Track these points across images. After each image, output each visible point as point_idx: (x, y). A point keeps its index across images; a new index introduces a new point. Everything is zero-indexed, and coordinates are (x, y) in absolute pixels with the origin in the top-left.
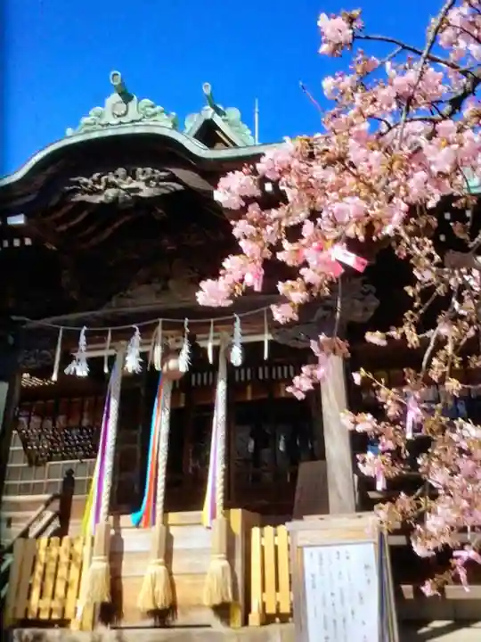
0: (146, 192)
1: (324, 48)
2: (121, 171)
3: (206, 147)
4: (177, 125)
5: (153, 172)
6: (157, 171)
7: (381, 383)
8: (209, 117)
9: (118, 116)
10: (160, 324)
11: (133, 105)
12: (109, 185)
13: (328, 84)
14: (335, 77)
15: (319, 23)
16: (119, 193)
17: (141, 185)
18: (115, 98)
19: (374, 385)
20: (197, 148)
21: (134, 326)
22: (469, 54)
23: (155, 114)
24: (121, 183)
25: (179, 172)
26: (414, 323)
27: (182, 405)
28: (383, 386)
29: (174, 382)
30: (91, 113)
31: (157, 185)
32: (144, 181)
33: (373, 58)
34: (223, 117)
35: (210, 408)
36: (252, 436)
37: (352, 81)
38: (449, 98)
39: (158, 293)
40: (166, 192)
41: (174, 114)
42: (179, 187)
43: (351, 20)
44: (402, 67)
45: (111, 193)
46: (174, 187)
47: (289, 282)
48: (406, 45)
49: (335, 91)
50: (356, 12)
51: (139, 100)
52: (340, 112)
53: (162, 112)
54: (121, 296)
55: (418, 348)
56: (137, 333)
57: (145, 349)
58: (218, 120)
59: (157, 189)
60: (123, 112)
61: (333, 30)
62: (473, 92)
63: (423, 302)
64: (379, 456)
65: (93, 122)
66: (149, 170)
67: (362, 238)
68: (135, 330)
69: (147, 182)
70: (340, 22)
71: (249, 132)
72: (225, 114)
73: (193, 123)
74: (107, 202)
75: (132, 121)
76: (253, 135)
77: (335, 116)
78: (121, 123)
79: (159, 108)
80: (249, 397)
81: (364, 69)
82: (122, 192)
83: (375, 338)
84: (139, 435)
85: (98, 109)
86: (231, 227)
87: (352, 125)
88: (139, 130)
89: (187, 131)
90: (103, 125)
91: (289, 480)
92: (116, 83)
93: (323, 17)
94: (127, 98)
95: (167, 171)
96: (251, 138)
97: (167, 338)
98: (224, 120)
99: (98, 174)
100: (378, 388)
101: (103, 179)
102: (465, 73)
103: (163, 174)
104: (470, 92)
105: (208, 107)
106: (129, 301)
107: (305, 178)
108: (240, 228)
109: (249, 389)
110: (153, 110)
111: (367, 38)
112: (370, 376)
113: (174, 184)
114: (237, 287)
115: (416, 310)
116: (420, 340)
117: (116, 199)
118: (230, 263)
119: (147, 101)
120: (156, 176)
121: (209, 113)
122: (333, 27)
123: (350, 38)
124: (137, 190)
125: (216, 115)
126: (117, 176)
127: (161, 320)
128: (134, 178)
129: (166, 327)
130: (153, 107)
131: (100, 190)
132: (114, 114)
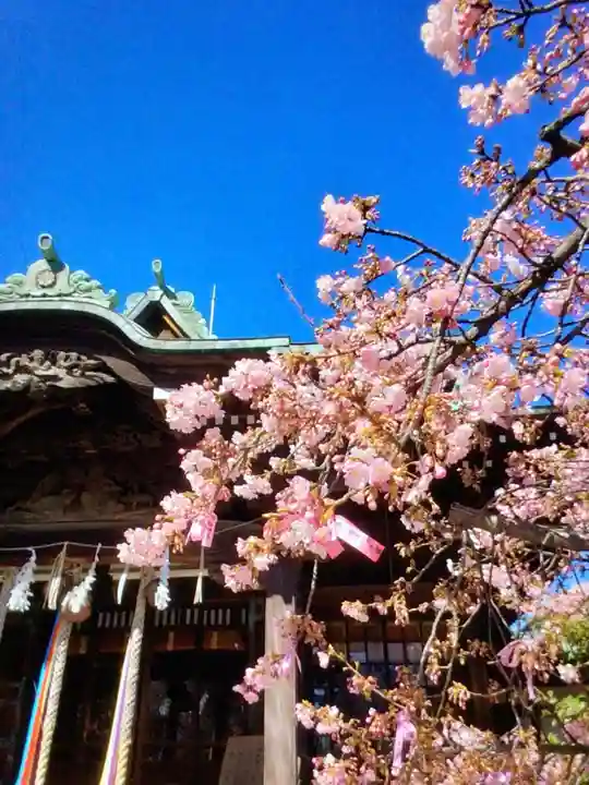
0: (67, 382)
1: (327, 240)
2: (38, 353)
3: (149, 335)
4: (115, 306)
5: (79, 359)
6: (83, 357)
7: (354, 667)
8: (157, 299)
9: (43, 287)
10: (65, 549)
11: (63, 276)
12: (20, 369)
13: (324, 283)
14: (335, 278)
15: (323, 208)
16: (31, 380)
17: (62, 373)
18: (42, 264)
19: (345, 669)
20: (138, 335)
21: (30, 549)
22: (504, 266)
23: (89, 290)
24: (36, 368)
25: (111, 362)
26: (405, 594)
27: (82, 651)
28: (356, 671)
29: (75, 625)
30: (8, 279)
31: (83, 375)
32: (66, 368)
33: (388, 258)
34: (174, 301)
35: (120, 658)
36: (170, 694)
37: (357, 284)
38: (477, 319)
39: (66, 509)
40: (92, 383)
41: (113, 291)
42: (110, 379)
43: (365, 208)
44: (417, 273)
45: (21, 379)
46: (102, 379)
47: (252, 539)
48: (429, 248)
49: (332, 294)
50: (373, 199)
51: (71, 272)
52: (339, 323)
53: (99, 287)
54: (18, 509)
55: (407, 626)
56: (33, 558)
57: (42, 578)
58: (167, 304)
59: (83, 379)
60: (50, 282)
61: (341, 219)
62: (506, 314)
63: (419, 566)
64: (341, 761)
65: (10, 290)
66: (74, 355)
67: (373, 505)
68: (30, 554)
69: (70, 370)
70: (351, 209)
71: (203, 321)
72: (175, 298)
73: (136, 303)
74: (14, 389)
75: (59, 295)
76: (208, 325)
77: (331, 327)
78: (44, 296)
79: (95, 283)
80: (170, 647)
81: (373, 271)
82: (36, 379)
83: (354, 610)
84: (21, 689)
85: (18, 276)
86: (180, 458)
87: (364, 344)
88: (66, 306)
89: (126, 312)
90: (22, 296)
91: (210, 757)
92: (45, 248)
93: (329, 199)
94: (56, 265)
95: (96, 359)
96: (206, 329)
97: (72, 567)
98: (175, 305)
99: (8, 354)
100: (350, 674)
101: (14, 360)
102: (499, 290)
103: (92, 362)
104: (503, 314)
105: (157, 288)
106: (28, 516)
107: (289, 404)
108: (191, 461)
109: (171, 635)
110: (87, 284)
111: (382, 233)
112: (341, 657)
113: (104, 376)
114: (177, 540)
115: (409, 577)
116: (410, 614)
117: (27, 388)
118: (172, 502)
119: (81, 273)
120: (82, 363)
121: (156, 294)
122: (341, 214)
123: (361, 231)
124: (55, 378)
125: (165, 297)
126: (32, 359)
127: (66, 543)
128: (54, 363)
129: (71, 553)
130: (87, 280)
131: (7, 374)
132: (37, 283)
